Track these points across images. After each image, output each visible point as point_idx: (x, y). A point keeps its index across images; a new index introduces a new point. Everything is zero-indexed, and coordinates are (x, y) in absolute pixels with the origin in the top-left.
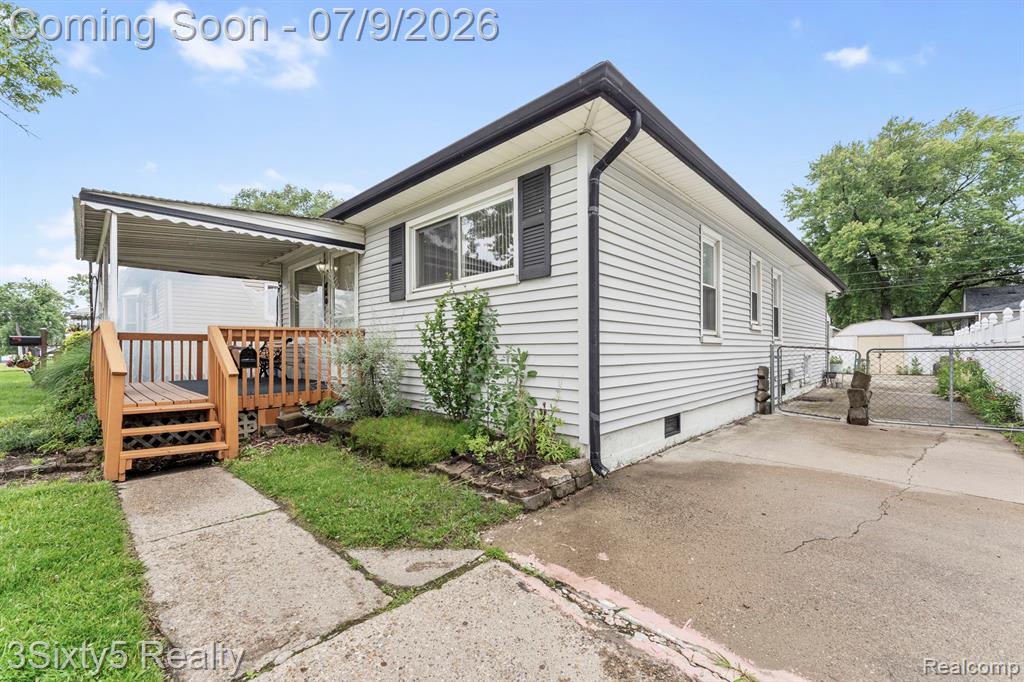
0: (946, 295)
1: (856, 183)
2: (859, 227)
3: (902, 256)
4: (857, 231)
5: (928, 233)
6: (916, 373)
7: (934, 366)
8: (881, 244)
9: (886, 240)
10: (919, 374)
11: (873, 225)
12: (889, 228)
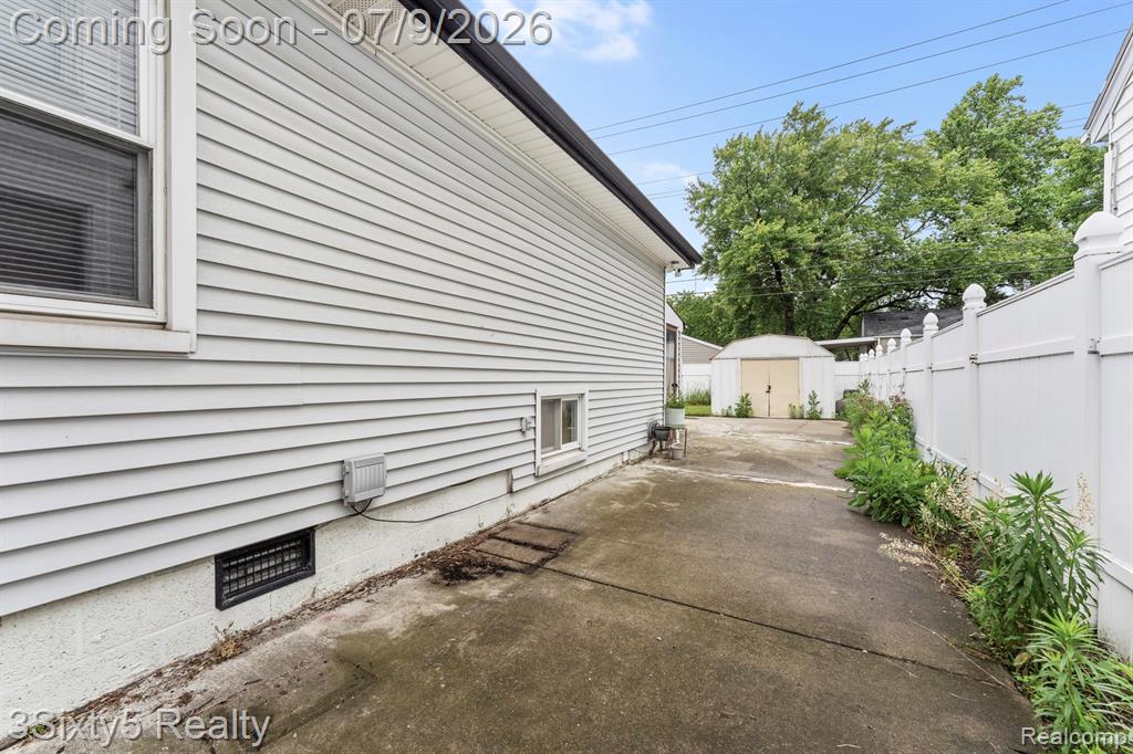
0: (845, 321)
1: (759, 175)
2: (762, 228)
3: (805, 267)
4: (759, 232)
5: (831, 242)
6: (814, 416)
7: (837, 403)
8: (784, 251)
9: (789, 244)
10: (818, 419)
11: (777, 226)
12: (793, 232)
